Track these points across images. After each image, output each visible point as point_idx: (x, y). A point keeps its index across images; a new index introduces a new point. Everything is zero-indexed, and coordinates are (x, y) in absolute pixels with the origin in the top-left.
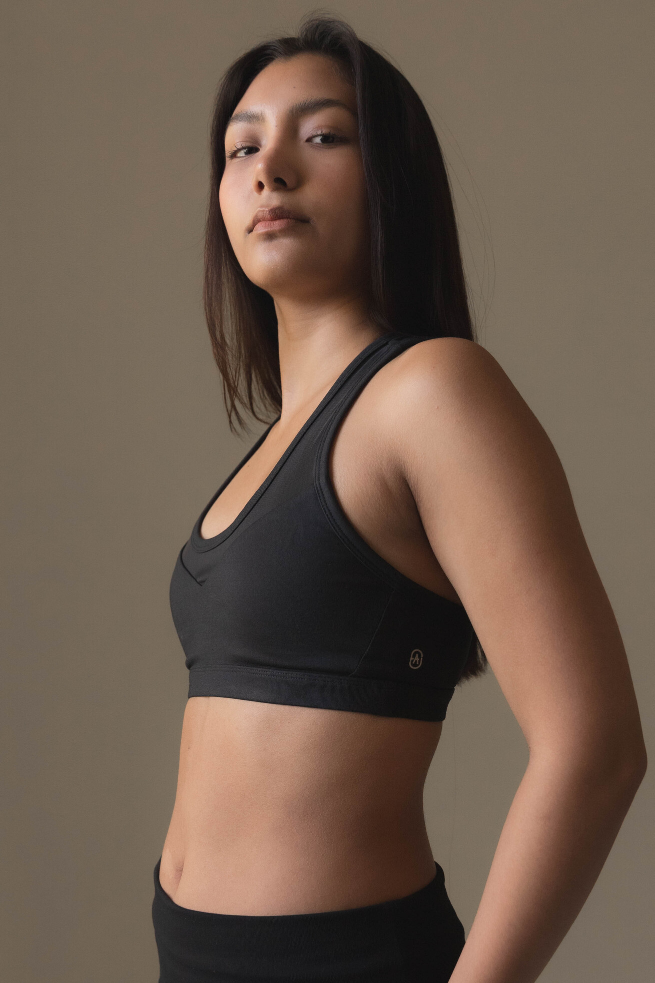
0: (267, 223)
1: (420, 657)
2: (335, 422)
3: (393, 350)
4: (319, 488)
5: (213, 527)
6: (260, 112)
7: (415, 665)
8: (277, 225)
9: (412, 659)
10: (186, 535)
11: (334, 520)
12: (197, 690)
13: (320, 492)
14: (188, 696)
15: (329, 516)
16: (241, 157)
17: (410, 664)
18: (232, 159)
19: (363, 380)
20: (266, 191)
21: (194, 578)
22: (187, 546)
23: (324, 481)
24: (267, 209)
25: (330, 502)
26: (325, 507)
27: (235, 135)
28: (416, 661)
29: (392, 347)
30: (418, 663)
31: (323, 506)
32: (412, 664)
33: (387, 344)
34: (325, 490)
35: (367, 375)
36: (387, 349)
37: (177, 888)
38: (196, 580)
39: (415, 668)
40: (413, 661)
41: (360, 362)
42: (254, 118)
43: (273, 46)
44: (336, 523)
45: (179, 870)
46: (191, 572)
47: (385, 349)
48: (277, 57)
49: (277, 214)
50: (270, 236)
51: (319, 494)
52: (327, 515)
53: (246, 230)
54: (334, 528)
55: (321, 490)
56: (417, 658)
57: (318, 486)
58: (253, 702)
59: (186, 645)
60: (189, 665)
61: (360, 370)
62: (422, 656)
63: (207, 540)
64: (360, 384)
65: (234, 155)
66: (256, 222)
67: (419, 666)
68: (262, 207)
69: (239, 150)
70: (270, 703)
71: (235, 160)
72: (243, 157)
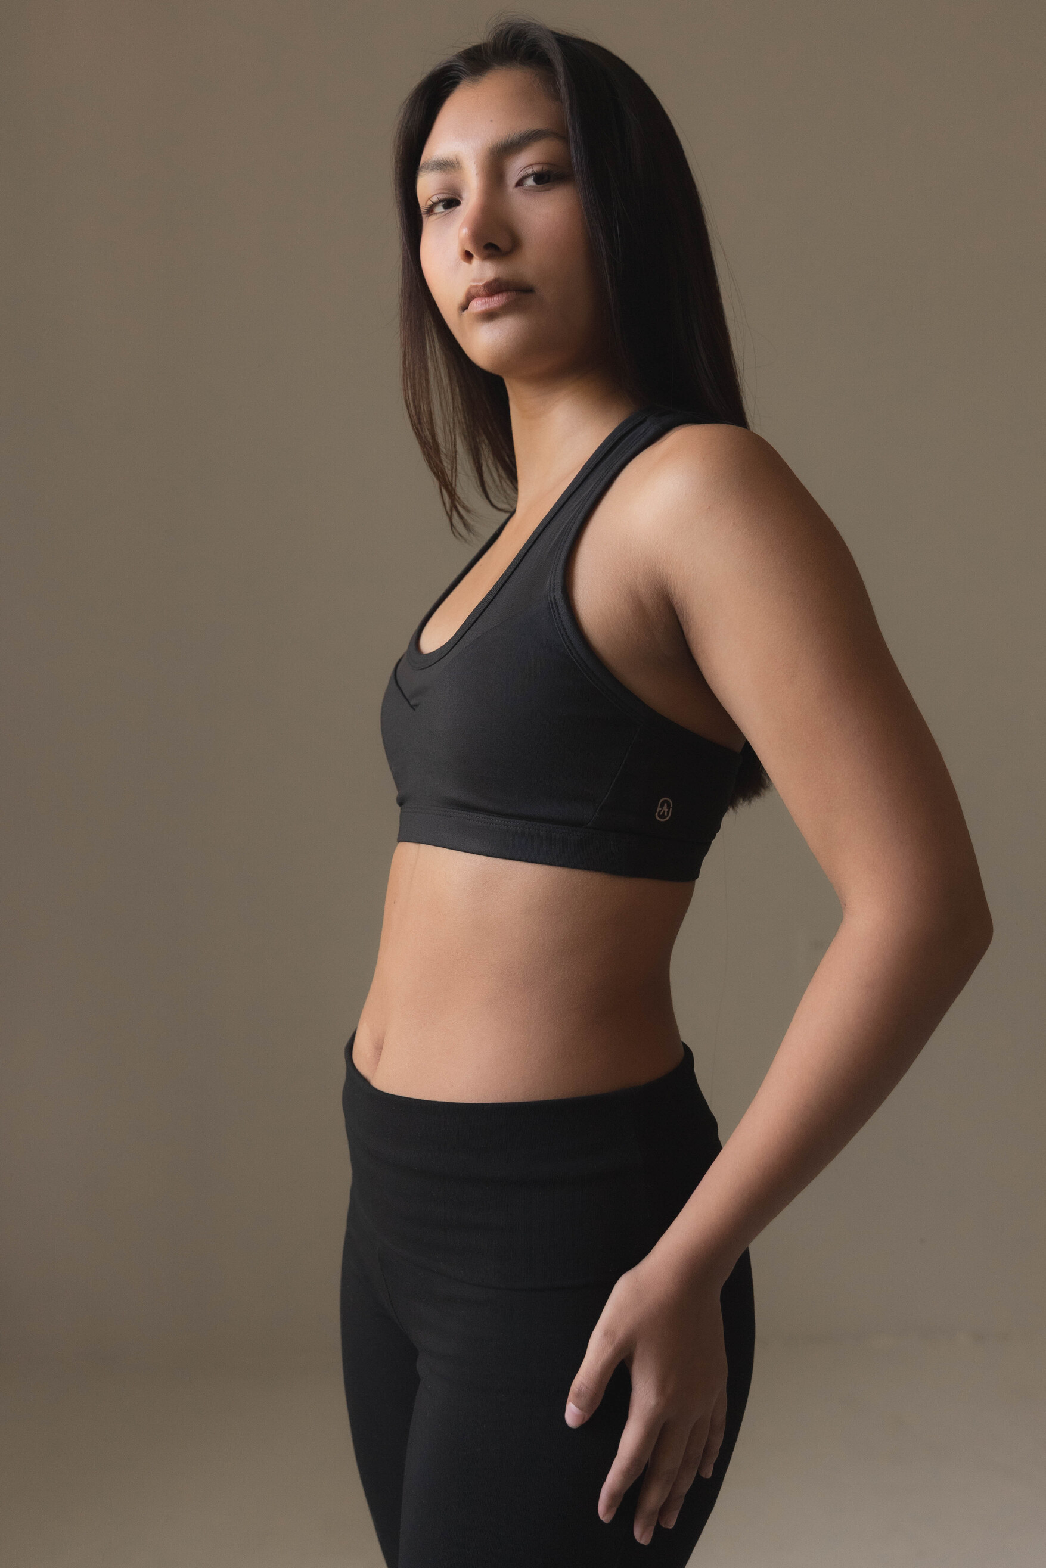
0: (483, 301)
1: (668, 807)
2: (577, 521)
3: (651, 432)
4: (553, 602)
5: (434, 639)
6: (454, 159)
7: (663, 816)
8: (496, 301)
9: (659, 809)
10: (402, 647)
11: (570, 641)
12: (406, 836)
13: (554, 606)
14: (398, 839)
15: (565, 636)
16: (439, 213)
17: (657, 814)
18: (429, 216)
19: (614, 469)
20: (476, 261)
21: (407, 699)
22: (403, 658)
23: (560, 593)
24: (481, 284)
25: (565, 618)
26: (560, 625)
27: (428, 186)
28: (664, 812)
29: (649, 427)
30: (666, 814)
31: (557, 623)
32: (659, 816)
33: (644, 421)
34: (561, 604)
35: (620, 463)
36: (644, 429)
37: (377, 1068)
38: (409, 702)
39: (662, 820)
40: (660, 811)
41: (611, 444)
42: (447, 166)
43: (457, 65)
44: (572, 645)
45: (379, 1048)
46: (405, 693)
47: (642, 429)
48: (461, 79)
49: (493, 288)
50: (489, 316)
51: (553, 608)
52: (562, 635)
53: (459, 308)
54: (570, 651)
55: (556, 603)
56: (665, 808)
57: (552, 599)
58: (468, 854)
59: (399, 778)
60: (401, 802)
61: (610, 456)
62: (671, 806)
63: (426, 654)
64: (610, 473)
65: (430, 210)
66: (469, 298)
67: (668, 818)
68: (474, 281)
69: (435, 204)
70: (487, 856)
71: (433, 218)
72: (442, 213)
